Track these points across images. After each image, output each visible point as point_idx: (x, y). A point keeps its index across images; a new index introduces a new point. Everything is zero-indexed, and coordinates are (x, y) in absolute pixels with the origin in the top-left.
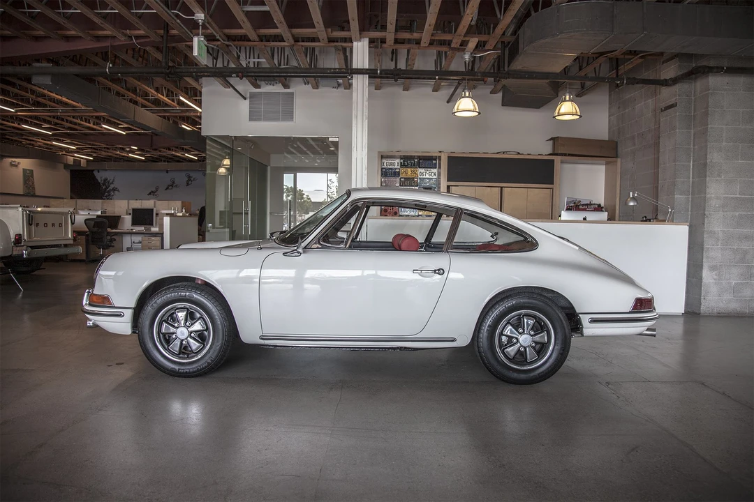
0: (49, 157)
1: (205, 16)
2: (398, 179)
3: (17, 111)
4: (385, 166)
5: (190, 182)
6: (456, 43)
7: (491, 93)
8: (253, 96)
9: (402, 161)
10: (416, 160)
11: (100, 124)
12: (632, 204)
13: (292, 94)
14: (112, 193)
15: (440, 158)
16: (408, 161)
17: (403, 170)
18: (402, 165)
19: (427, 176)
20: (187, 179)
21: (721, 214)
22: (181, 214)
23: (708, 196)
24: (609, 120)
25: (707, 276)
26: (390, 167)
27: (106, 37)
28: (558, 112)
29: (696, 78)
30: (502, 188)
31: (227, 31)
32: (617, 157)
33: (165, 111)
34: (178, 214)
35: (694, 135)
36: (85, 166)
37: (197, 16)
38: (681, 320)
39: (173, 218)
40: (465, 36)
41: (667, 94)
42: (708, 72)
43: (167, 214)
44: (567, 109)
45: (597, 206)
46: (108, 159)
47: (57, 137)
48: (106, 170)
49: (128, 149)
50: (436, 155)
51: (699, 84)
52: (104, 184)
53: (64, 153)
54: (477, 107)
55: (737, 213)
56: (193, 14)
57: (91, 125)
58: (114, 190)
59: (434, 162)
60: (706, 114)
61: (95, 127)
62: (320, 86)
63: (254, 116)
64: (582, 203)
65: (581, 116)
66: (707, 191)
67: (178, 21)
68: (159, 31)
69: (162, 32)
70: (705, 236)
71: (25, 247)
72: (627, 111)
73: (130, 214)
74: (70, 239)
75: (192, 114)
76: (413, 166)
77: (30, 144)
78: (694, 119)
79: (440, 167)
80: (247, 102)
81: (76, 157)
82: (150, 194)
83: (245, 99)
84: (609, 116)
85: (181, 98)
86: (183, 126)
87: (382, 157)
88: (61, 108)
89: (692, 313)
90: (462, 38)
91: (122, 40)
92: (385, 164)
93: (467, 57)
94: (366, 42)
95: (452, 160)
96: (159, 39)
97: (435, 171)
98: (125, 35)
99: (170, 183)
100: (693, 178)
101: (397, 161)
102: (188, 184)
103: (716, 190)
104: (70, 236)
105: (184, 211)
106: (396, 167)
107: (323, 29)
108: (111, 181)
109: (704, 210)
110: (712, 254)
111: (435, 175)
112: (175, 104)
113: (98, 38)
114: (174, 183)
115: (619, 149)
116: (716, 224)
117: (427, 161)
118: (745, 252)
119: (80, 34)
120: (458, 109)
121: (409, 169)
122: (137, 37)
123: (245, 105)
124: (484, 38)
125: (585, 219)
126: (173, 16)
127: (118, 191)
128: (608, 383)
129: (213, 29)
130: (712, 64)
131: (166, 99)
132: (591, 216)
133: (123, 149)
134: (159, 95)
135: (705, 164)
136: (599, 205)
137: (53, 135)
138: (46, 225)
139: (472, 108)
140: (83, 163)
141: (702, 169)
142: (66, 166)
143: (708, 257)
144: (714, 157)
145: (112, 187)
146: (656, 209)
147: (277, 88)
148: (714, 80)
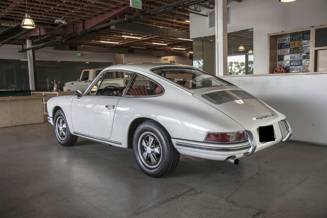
2: (289, 50)
8: (210, 14)
9: (291, 37)
16: (295, 36)
17: (292, 43)
26: (284, 42)
63: (211, 25)
80: (208, 17)
92: (280, 41)
95: (318, 31)
121: (296, 42)
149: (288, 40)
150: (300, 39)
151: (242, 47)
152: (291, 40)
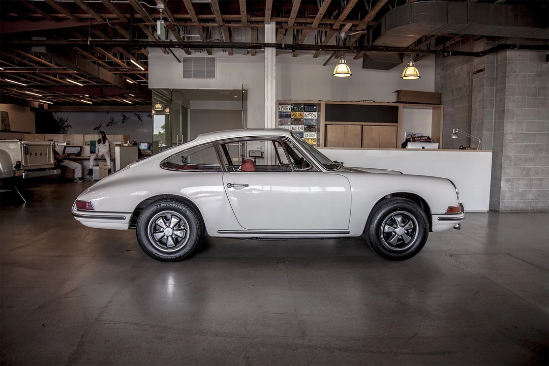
0: (20, 102)
1: (164, 6)
2: (290, 120)
3: (5, 69)
4: (281, 110)
5: (125, 120)
6: (336, 26)
7: (354, 59)
8: (185, 60)
9: (292, 107)
10: (302, 106)
11: (65, 79)
12: (454, 137)
13: (214, 59)
14: (66, 129)
15: (319, 105)
16: (296, 107)
17: (293, 113)
18: (293, 110)
19: (310, 117)
20: (123, 118)
21: (514, 144)
22: (127, 145)
23: (505, 132)
24: (435, 78)
25: (504, 185)
26: (284, 111)
27: (87, 19)
28: (405, 75)
29: (498, 52)
30: (362, 125)
31: (176, 16)
32: (440, 104)
33: (117, 70)
34: (125, 145)
35: (496, 90)
36: (47, 109)
37: (159, 6)
38: (487, 215)
39: (121, 147)
40: (344, 21)
41: (477, 62)
42: (507, 48)
43: (117, 145)
44: (411, 72)
45: (426, 138)
46: (65, 104)
47: (29, 88)
48: (61, 112)
49: (81, 97)
50: (315, 103)
51: (500, 55)
52: (60, 122)
53: (31, 99)
54: (350, 71)
55: (524, 144)
56: (156, 4)
57: (58, 80)
58: (68, 126)
59: (315, 107)
60: (505, 76)
61: (60, 81)
62: (234, 53)
63: (187, 74)
64: (416, 136)
65: (420, 77)
66: (505, 129)
67: (144, 9)
68: (126, 15)
69: (129, 16)
70: (503, 159)
71: (23, 171)
72: (448, 72)
73: (89, 145)
74: (52, 164)
75: (137, 72)
76: (300, 110)
77: (7, 93)
78: (496, 80)
79: (319, 111)
80: (182, 63)
81: (40, 102)
82: (95, 129)
83: (180, 62)
84: (435, 76)
85: (132, 61)
86: (128, 80)
87: (280, 104)
88: (38, 67)
89: (494, 210)
90: (341, 23)
91: (99, 21)
92: (280, 109)
93: (343, 35)
94: (274, 24)
95: (328, 106)
96: (126, 21)
97: (316, 113)
98: (102, 18)
99: (110, 121)
100: (495, 120)
101: (289, 107)
102: (123, 122)
103: (510, 128)
104: (52, 162)
105: (128, 142)
106: (288, 111)
107: (246, 15)
108: (65, 120)
109: (503, 141)
110: (507, 171)
111: (315, 116)
112: (125, 65)
113: (81, 20)
114: (113, 121)
115: (443, 99)
116: (511, 151)
117: (310, 107)
118: (529, 170)
119: (69, 17)
120: (336, 72)
121: (297, 113)
122: (110, 19)
123: (180, 67)
124: (356, 23)
125: (423, 148)
126: (140, 5)
127: (71, 127)
128: (451, 256)
129: (168, 14)
130: (509, 42)
131: (119, 61)
132: (428, 146)
133: (77, 97)
134: (115, 59)
135: (504, 111)
136: (428, 138)
137: (28, 86)
138: (36, 154)
139: (346, 71)
140: (46, 107)
141: (501, 114)
142: (33, 109)
143: (504, 173)
144: (510, 105)
145: (66, 124)
146: (469, 140)
147: (203, 54)
148: (510, 54)
149: (288, 109)
150: (301, 109)
151: (159, 105)
152: (292, 110)
